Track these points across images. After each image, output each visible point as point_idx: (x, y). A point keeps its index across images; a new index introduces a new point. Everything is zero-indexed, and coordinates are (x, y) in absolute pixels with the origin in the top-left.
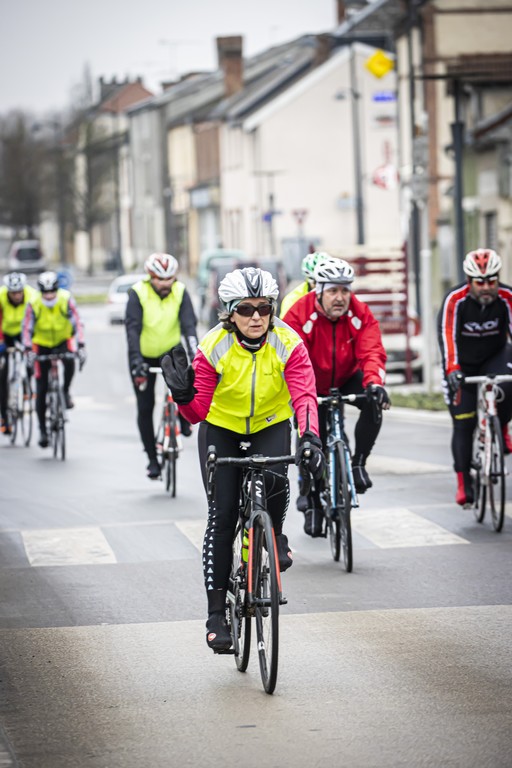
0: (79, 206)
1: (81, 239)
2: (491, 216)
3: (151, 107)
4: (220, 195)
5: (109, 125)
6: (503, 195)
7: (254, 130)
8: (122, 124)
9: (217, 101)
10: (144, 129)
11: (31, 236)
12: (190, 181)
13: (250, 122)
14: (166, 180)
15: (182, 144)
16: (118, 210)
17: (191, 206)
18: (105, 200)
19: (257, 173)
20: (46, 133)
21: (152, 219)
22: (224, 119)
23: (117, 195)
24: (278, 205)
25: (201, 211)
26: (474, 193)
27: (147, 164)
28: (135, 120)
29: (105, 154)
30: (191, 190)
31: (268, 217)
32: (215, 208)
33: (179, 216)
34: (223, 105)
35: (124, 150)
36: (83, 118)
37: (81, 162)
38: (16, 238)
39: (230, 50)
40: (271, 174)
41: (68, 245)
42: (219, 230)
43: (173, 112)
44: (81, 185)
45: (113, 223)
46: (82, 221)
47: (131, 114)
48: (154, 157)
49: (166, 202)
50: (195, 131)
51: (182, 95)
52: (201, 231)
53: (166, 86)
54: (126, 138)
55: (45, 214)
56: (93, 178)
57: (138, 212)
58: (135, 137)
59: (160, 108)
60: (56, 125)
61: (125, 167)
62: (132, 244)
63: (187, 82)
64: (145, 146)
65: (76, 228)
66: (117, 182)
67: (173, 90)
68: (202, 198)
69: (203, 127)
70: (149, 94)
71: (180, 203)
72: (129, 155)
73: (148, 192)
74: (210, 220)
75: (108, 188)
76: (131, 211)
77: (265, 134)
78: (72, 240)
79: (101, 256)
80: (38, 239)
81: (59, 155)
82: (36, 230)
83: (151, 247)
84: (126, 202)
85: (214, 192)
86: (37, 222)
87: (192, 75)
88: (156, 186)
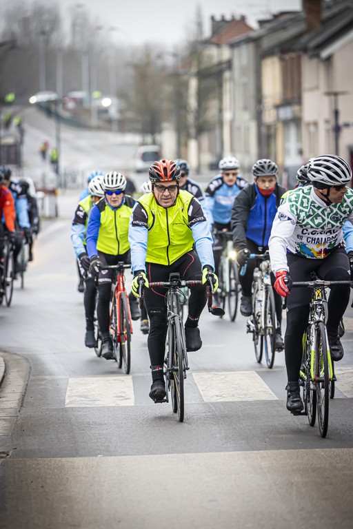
0: (191, 119)
1: (193, 145)
3: (249, 40)
4: (301, 111)
5: (217, 54)
7: (329, 59)
8: (226, 53)
9: (300, 36)
10: (243, 57)
11: (154, 143)
12: (278, 100)
14: (259, 99)
15: (272, 72)
16: (221, 123)
17: (278, 119)
18: (212, 113)
19: (328, 94)
20: (169, 61)
21: (248, 129)
22: (305, 50)
23: (221, 111)
24: (341, 121)
25: (286, 123)
27: (245, 85)
28: (236, 51)
29: (212, 78)
30: (277, 107)
31: (337, 129)
32: (297, 121)
33: (269, 127)
34: (304, 40)
35: (227, 75)
36: (196, 49)
37: (193, 84)
38: (143, 144)
40: (336, 94)
41: (183, 149)
42: (299, 138)
43: (266, 44)
44: (193, 102)
45: (217, 132)
46: (193, 131)
47: (233, 46)
48: (250, 80)
49: (259, 116)
50: (282, 60)
51: (274, 30)
52: (286, 139)
53: (261, 23)
54: (229, 65)
55: (165, 125)
56: (202, 96)
57: (237, 124)
58: (236, 64)
59: (256, 41)
60: (175, 55)
61: (227, 87)
62: (232, 150)
63: (279, 20)
64: (244, 71)
65: (188, 136)
66: (221, 100)
67: (268, 26)
68: (286, 113)
69: (287, 57)
70: (251, 29)
71: (269, 117)
72: (231, 79)
73: (245, 108)
74: (293, 131)
75: (213, 105)
76: (232, 122)
77: (338, 63)
78: (186, 145)
79: (207, 158)
80: (161, 146)
81: (177, 79)
82: (158, 137)
83: (247, 152)
84: (227, 116)
85: (296, 108)
86: (160, 131)
87: (283, 14)
88: (252, 104)
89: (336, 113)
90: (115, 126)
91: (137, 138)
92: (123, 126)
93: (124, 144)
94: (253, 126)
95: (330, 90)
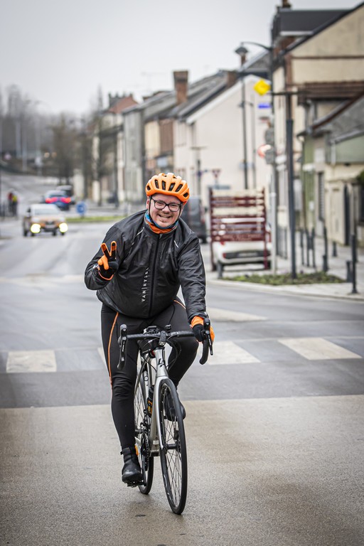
0: (94, 166)
1: (96, 185)
2: (321, 174)
3: (136, 111)
4: (173, 161)
5: (113, 121)
6: (328, 162)
7: (193, 124)
8: (119, 120)
9: (172, 107)
10: (132, 122)
11: (68, 183)
12: (157, 153)
13: (190, 120)
14: (143, 152)
15: (153, 132)
16: (116, 169)
17: (157, 167)
18: (109, 162)
19: (193, 148)
20: (79, 125)
21: (135, 174)
22: (176, 117)
23: (116, 160)
24: (203, 167)
25: (163, 168)
26: (312, 161)
27: (133, 143)
28: (127, 118)
29: (110, 138)
30: (157, 158)
31: (199, 174)
32: (171, 167)
34: (176, 110)
35: (120, 135)
36: (97, 117)
37: (96, 141)
38: (60, 184)
39: (181, 79)
40: (198, 149)
41: (89, 188)
43: (148, 113)
44: (96, 154)
45: (113, 176)
46: (96, 175)
47: (124, 114)
48: (137, 139)
49: (143, 164)
50: (160, 124)
51: (153, 104)
53: (145, 98)
54: (122, 128)
55: (76, 171)
56: (103, 150)
57: (128, 169)
58: (127, 127)
59: (141, 111)
60: (83, 121)
61: (120, 144)
62: (124, 188)
63: (156, 97)
64: (132, 132)
65: (93, 179)
66: (115, 152)
67: (149, 101)
68: (163, 162)
69: (164, 122)
70: (136, 103)
71: (150, 166)
72: (123, 138)
73: (134, 159)
75: (111, 156)
76: (124, 169)
77: (199, 126)
78: (91, 185)
79: (106, 195)
80: (72, 185)
81: (84, 138)
82: (71, 180)
83: (135, 190)
84: (121, 164)
85: (169, 159)
86: (72, 175)
87: (159, 92)
88: (138, 155)
89: (199, 163)
90: (40, 172)
91: (55, 181)
92: (45, 172)
93: (45, 185)
94: (139, 172)
95: (194, 146)
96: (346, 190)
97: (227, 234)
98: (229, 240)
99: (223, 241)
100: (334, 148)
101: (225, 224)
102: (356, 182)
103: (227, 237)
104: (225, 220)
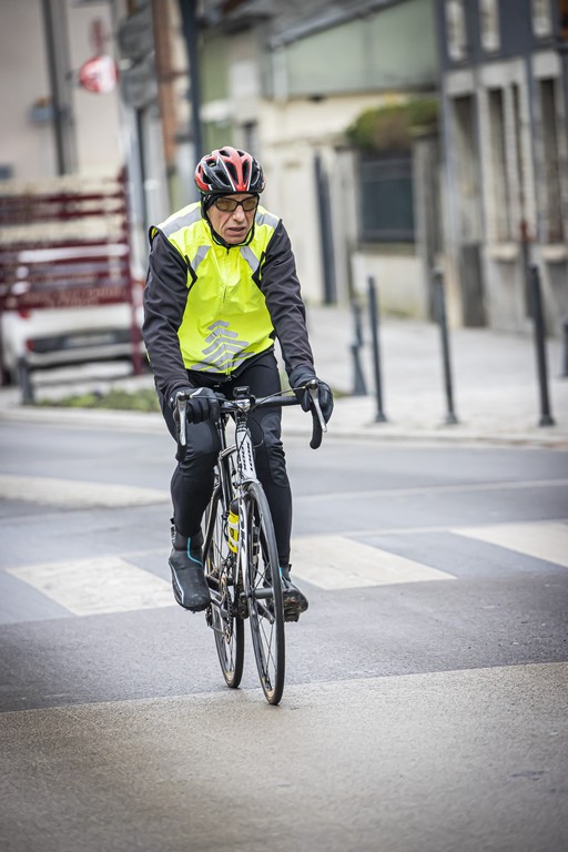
2: (250, 126)
6: (267, 96)
26: (224, 95)
96: (318, 164)
97: (32, 290)
98: (40, 306)
99: (24, 308)
100: (280, 58)
101: (28, 265)
102: (344, 143)
103: (36, 298)
104: (28, 256)
